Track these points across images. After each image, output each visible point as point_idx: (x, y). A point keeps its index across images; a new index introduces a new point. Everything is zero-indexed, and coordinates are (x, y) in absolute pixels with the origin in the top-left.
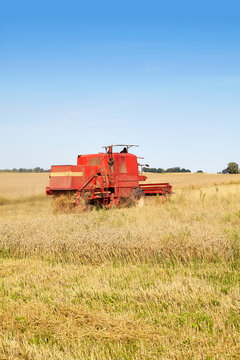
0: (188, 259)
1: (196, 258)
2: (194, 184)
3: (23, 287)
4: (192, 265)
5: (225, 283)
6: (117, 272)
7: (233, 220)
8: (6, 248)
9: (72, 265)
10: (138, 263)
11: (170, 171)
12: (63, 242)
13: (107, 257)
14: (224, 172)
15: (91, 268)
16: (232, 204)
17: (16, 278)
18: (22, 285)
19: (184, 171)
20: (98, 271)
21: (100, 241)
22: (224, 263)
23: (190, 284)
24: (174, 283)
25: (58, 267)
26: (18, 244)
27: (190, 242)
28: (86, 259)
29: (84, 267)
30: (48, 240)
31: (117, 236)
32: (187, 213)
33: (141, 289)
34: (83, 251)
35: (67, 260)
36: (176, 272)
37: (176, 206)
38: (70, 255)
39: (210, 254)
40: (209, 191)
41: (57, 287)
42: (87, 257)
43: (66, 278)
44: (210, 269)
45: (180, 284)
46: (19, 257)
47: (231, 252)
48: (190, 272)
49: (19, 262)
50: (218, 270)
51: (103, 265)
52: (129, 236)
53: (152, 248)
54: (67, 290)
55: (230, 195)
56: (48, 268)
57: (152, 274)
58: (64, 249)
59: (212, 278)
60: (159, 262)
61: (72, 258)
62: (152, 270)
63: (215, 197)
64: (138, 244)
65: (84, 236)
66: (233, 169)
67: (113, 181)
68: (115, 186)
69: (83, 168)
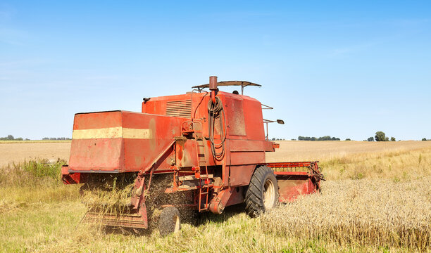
19: (334, 139)
66: (380, 137)
67: (218, 152)
68: (223, 163)
69: (153, 121)
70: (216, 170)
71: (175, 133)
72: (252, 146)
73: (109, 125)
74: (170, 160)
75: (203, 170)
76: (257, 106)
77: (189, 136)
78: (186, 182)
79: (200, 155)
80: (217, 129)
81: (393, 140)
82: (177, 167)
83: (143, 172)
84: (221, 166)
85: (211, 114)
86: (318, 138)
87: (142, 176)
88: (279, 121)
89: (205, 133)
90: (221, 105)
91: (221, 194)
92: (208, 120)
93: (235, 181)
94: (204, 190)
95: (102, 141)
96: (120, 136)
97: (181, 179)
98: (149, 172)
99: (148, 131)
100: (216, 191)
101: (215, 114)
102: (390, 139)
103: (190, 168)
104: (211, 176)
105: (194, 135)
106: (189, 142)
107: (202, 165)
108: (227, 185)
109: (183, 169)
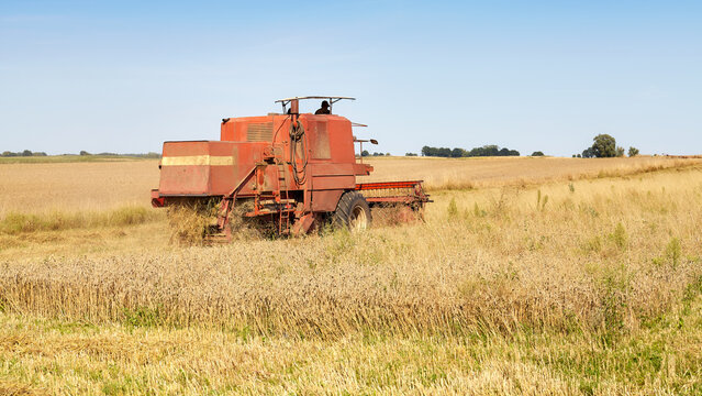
0: (513, 326)
1: (531, 325)
2: (526, 179)
3: (184, 385)
4: (523, 338)
5: (589, 373)
6: (372, 353)
7: (604, 248)
8: (151, 307)
9: (282, 340)
10: (415, 335)
11: (478, 153)
12: (264, 294)
13: (351, 323)
14: (587, 154)
15: (319, 345)
16: (603, 216)
17: (171, 367)
18: (182, 380)
19: (505, 152)
20: (335, 350)
21: (338, 292)
22: (586, 333)
23: (518, 376)
24: (486, 374)
25: (255, 344)
26: (175, 298)
27: (517, 292)
28: (310, 328)
29: (307, 344)
30: (233, 292)
31: (371, 281)
32: (511, 236)
33: (419, 385)
34: (303, 313)
35: (272, 331)
36: (490, 354)
37: (489, 221)
38: (277, 320)
39: (559, 316)
40: (556, 193)
41: (252, 382)
42: (312, 324)
43: (271, 364)
44: (559, 346)
45: (497, 376)
46: (176, 324)
47: (599, 312)
48: (518, 353)
49: (176, 334)
50: (575, 348)
51: (344, 340)
52: (395, 283)
53: (442, 305)
54: (272, 388)
55: (598, 200)
56: (234, 346)
57: (442, 355)
58: (265, 310)
59: (562, 364)
60: (455, 333)
61: (281, 326)
62: (442, 349)
63: (567, 204)
64: (413, 298)
65: (306, 282)
66: (603, 149)
67: (300, 176)
68: (304, 187)
69: (235, 148)
70: (298, 195)
71: (257, 158)
72: (338, 170)
73: (196, 153)
74: (251, 185)
75: (283, 195)
76: (346, 125)
77: (270, 161)
78: (267, 206)
79: (280, 179)
80: (299, 154)
81: (633, 152)
82: (258, 192)
83: (227, 196)
84: (302, 192)
85: (293, 139)
86: (469, 150)
87: (226, 199)
88: (373, 142)
89: (287, 157)
90: (302, 129)
91: (303, 218)
92: (289, 143)
93: (317, 207)
94: (285, 214)
95: (191, 168)
96: (208, 163)
97: (262, 203)
98: (232, 195)
99: (231, 158)
100: (297, 216)
101: (296, 138)
102: (626, 153)
103: (270, 193)
104: (293, 201)
105: (275, 160)
106: (270, 167)
107: (283, 189)
108: (308, 210)
109: (264, 193)
